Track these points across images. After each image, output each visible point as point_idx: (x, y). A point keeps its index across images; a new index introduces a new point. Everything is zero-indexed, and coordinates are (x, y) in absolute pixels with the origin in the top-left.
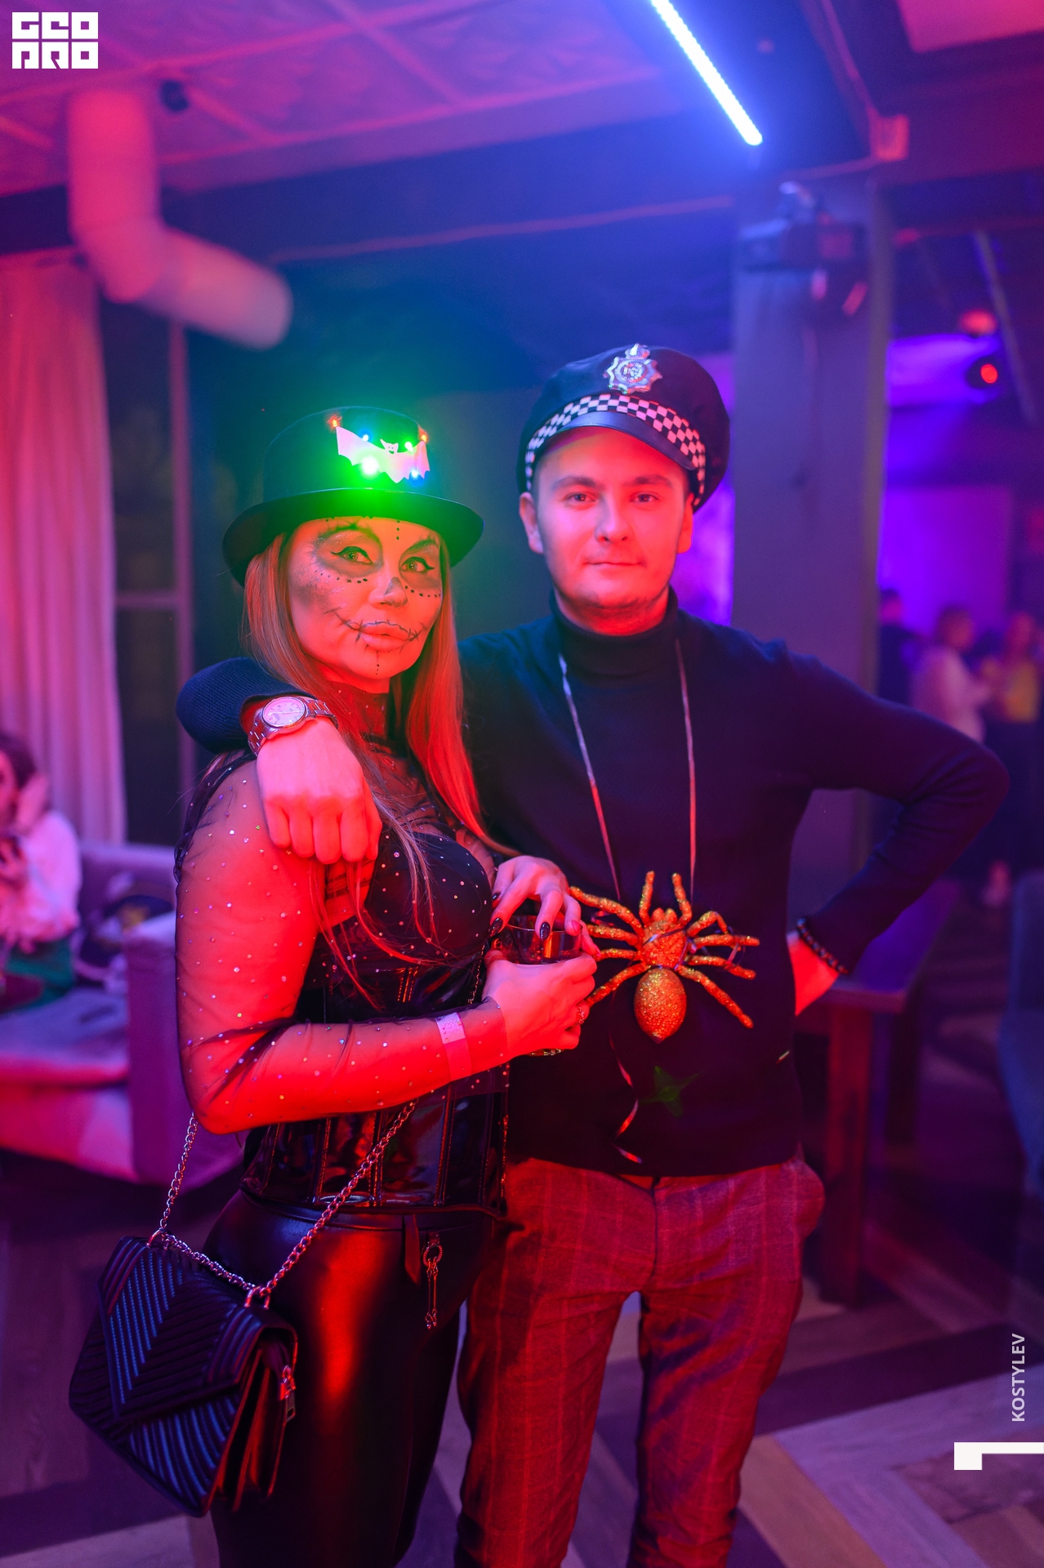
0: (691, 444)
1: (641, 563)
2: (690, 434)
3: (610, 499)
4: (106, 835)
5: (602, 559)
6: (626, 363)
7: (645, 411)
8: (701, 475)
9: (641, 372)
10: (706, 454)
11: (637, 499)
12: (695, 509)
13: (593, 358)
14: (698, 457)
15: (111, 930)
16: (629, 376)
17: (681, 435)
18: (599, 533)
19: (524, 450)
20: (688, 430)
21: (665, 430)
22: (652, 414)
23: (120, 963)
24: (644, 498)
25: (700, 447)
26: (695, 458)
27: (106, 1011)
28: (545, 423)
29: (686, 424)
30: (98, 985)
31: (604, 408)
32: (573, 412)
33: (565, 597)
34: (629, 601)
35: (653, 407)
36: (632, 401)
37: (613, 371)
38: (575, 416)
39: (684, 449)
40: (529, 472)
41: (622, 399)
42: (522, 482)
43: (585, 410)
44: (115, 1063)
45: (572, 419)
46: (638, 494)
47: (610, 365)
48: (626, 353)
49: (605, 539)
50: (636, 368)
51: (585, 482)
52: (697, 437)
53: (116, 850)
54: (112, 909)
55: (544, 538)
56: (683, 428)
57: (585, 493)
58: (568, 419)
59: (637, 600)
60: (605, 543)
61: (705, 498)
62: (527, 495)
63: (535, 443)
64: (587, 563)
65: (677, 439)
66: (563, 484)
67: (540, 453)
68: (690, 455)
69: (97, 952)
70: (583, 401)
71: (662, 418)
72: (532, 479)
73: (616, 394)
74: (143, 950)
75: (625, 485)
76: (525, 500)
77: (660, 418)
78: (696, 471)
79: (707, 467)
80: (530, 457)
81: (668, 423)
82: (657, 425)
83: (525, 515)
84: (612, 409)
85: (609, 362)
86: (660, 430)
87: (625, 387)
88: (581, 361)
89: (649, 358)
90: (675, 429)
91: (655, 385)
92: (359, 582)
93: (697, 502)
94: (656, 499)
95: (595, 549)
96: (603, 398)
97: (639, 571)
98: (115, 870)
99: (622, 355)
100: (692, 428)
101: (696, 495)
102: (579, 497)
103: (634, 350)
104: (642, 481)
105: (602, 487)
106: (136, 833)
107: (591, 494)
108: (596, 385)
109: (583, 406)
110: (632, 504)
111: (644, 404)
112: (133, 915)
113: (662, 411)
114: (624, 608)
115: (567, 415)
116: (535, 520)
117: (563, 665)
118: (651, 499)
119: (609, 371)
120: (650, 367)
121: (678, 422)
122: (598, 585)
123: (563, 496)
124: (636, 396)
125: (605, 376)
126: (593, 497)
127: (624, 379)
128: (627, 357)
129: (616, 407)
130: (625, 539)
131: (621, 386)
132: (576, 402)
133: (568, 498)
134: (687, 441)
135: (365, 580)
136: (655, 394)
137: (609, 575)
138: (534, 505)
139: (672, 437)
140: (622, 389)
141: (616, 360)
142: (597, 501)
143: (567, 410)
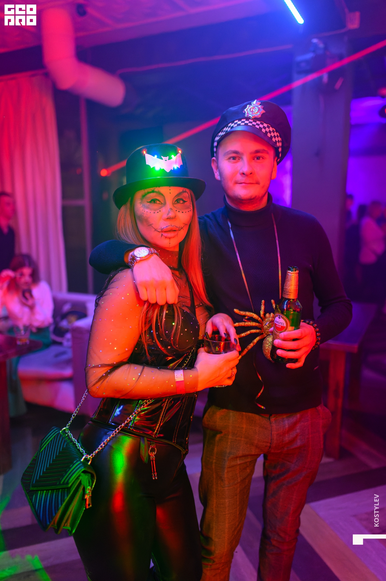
0: (276, 138)
1: (258, 183)
2: (276, 134)
3: (245, 158)
4: (60, 289)
5: (242, 182)
6: (252, 107)
7: (259, 125)
8: (280, 150)
9: (257, 110)
10: (282, 142)
11: (256, 159)
12: (278, 163)
13: (239, 106)
14: (279, 143)
15: (64, 324)
16: (252, 111)
17: (272, 134)
18: (241, 172)
19: (213, 141)
20: (275, 132)
21: (266, 132)
22: (261, 126)
23: (69, 336)
24: (258, 158)
25: (280, 139)
26: (278, 143)
27: (64, 353)
28: (221, 131)
29: (275, 130)
30: (60, 344)
31: (243, 124)
32: (231, 126)
33: (229, 197)
34: (253, 197)
35: (262, 124)
36: (254, 121)
37: (247, 110)
38: (232, 127)
39: (274, 139)
40: (215, 149)
41: (250, 120)
42: (213, 153)
43: (236, 125)
44: (68, 372)
45: (231, 129)
46: (256, 156)
47: (246, 108)
48: (252, 103)
49: (243, 174)
50: (255, 109)
51: (236, 152)
52: (279, 135)
53: (64, 295)
54: (64, 316)
55: (221, 174)
56: (273, 132)
57: (236, 157)
58: (230, 129)
59: (256, 197)
60: (244, 175)
61: (281, 159)
62: (214, 158)
63: (217, 139)
64: (236, 183)
65: (271, 136)
66: (228, 153)
67: (219, 142)
68: (276, 142)
69: (60, 332)
70: (235, 122)
71: (265, 128)
72: (216, 152)
73: (248, 119)
74: (77, 331)
75: (251, 153)
76: (213, 160)
77: (264, 128)
78: (278, 148)
79: (282, 147)
80: (215, 144)
81: (267, 130)
82: (264, 130)
83: (214, 166)
84: (246, 124)
85: (245, 107)
86: (264, 132)
87: (251, 116)
88: (235, 107)
89: (260, 105)
90: (270, 132)
91: (263, 115)
92: (158, 212)
93: (279, 160)
94: (263, 158)
95: (240, 178)
96: (243, 120)
97: (257, 186)
98: (65, 302)
99: (250, 104)
100: (277, 132)
101: (278, 157)
102: (234, 158)
103: (255, 102)
104: (257, 152)
105: (242, 154)
106: (72, 288)
107: (239, 157)
108: (241, 116)
109: (235, 124)
110: (254, 160)
111: (258, 122)
112: (72, 318)
113: (265, 125)
114: (251, 200)
115: (229, 127)
116: (218, 167)
117: (230, 224)
118: (261, 158)
119: (245, 110)
120: (261, 108)
121: (271, 129)
122: (241, 192)
123: (228, 158)
124: (255, 119)
125: (244, 112)
126: (238, 158)
127: (251, 113)
128: (252, 105)
129: (248, 123)
130: (251, 173)
131: (250, 115)
132: (233, 122)
133: (230, 158)
134: (275, 137)
135: (160, 211)
136: (262, 119)
137: (245, 188)
138: (217, 161)
139: (269, 135)
140: (250, 116)
141: (248, 106)
142: (241, 159)
143: (229, 125)
